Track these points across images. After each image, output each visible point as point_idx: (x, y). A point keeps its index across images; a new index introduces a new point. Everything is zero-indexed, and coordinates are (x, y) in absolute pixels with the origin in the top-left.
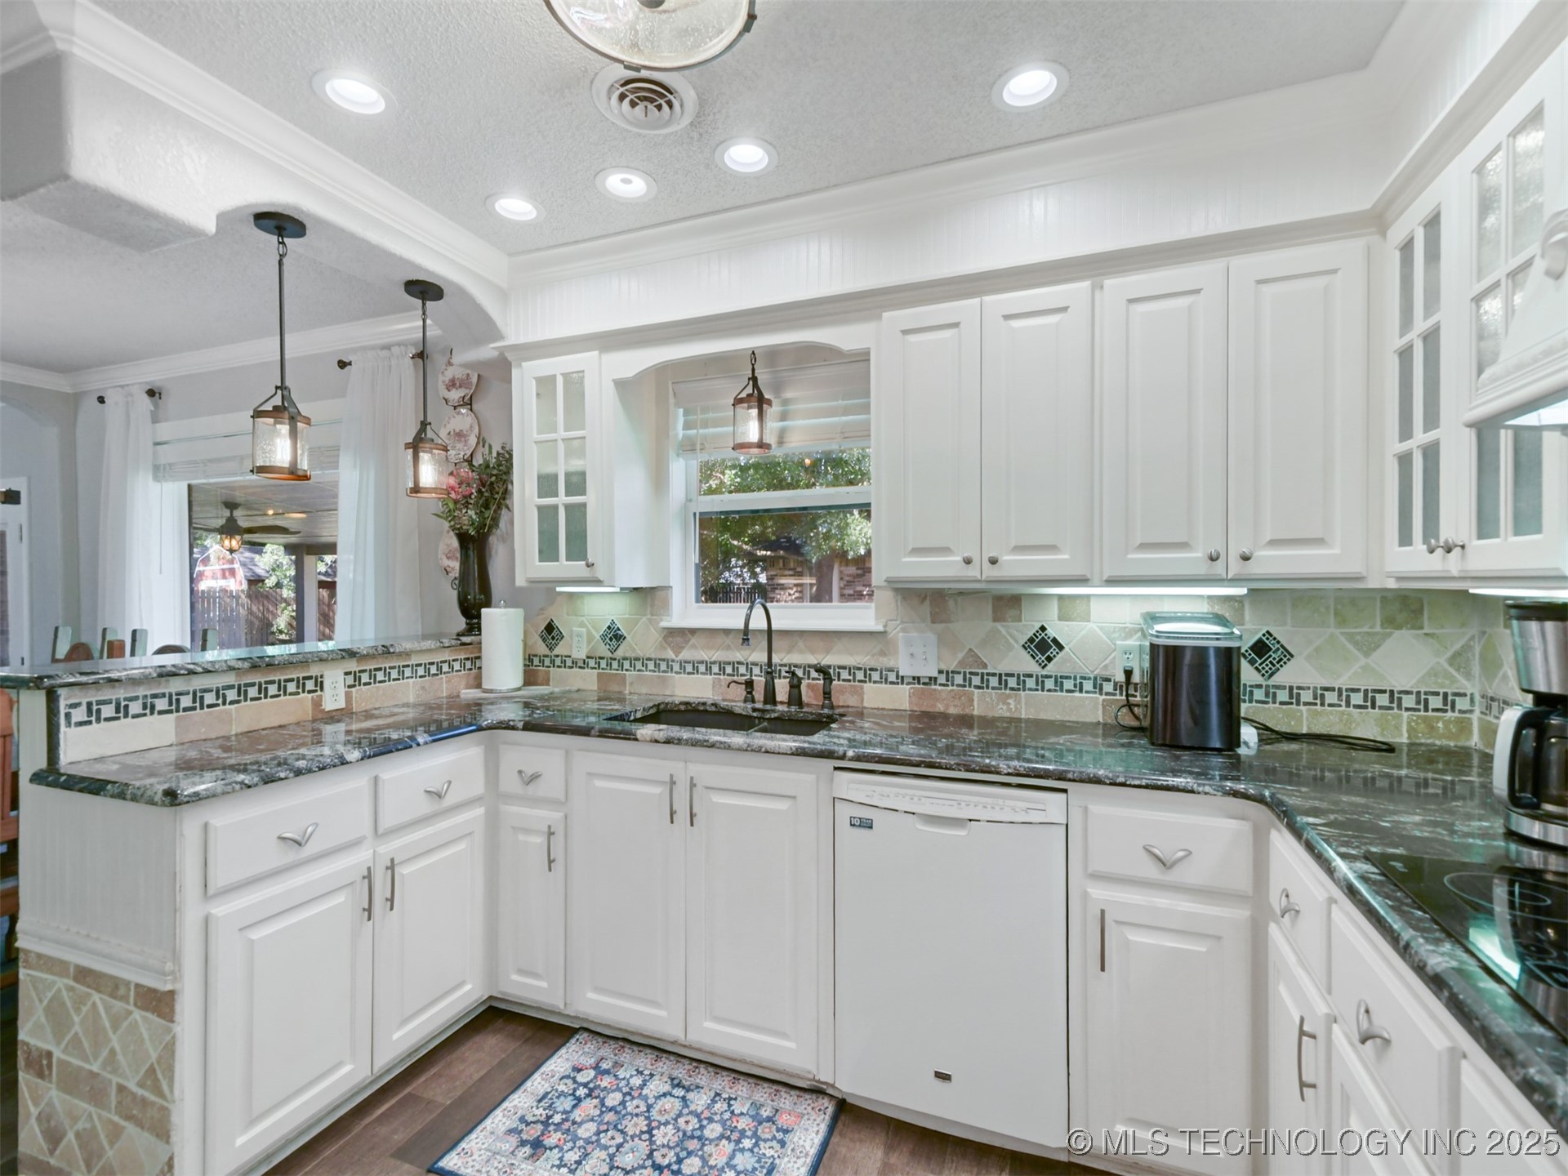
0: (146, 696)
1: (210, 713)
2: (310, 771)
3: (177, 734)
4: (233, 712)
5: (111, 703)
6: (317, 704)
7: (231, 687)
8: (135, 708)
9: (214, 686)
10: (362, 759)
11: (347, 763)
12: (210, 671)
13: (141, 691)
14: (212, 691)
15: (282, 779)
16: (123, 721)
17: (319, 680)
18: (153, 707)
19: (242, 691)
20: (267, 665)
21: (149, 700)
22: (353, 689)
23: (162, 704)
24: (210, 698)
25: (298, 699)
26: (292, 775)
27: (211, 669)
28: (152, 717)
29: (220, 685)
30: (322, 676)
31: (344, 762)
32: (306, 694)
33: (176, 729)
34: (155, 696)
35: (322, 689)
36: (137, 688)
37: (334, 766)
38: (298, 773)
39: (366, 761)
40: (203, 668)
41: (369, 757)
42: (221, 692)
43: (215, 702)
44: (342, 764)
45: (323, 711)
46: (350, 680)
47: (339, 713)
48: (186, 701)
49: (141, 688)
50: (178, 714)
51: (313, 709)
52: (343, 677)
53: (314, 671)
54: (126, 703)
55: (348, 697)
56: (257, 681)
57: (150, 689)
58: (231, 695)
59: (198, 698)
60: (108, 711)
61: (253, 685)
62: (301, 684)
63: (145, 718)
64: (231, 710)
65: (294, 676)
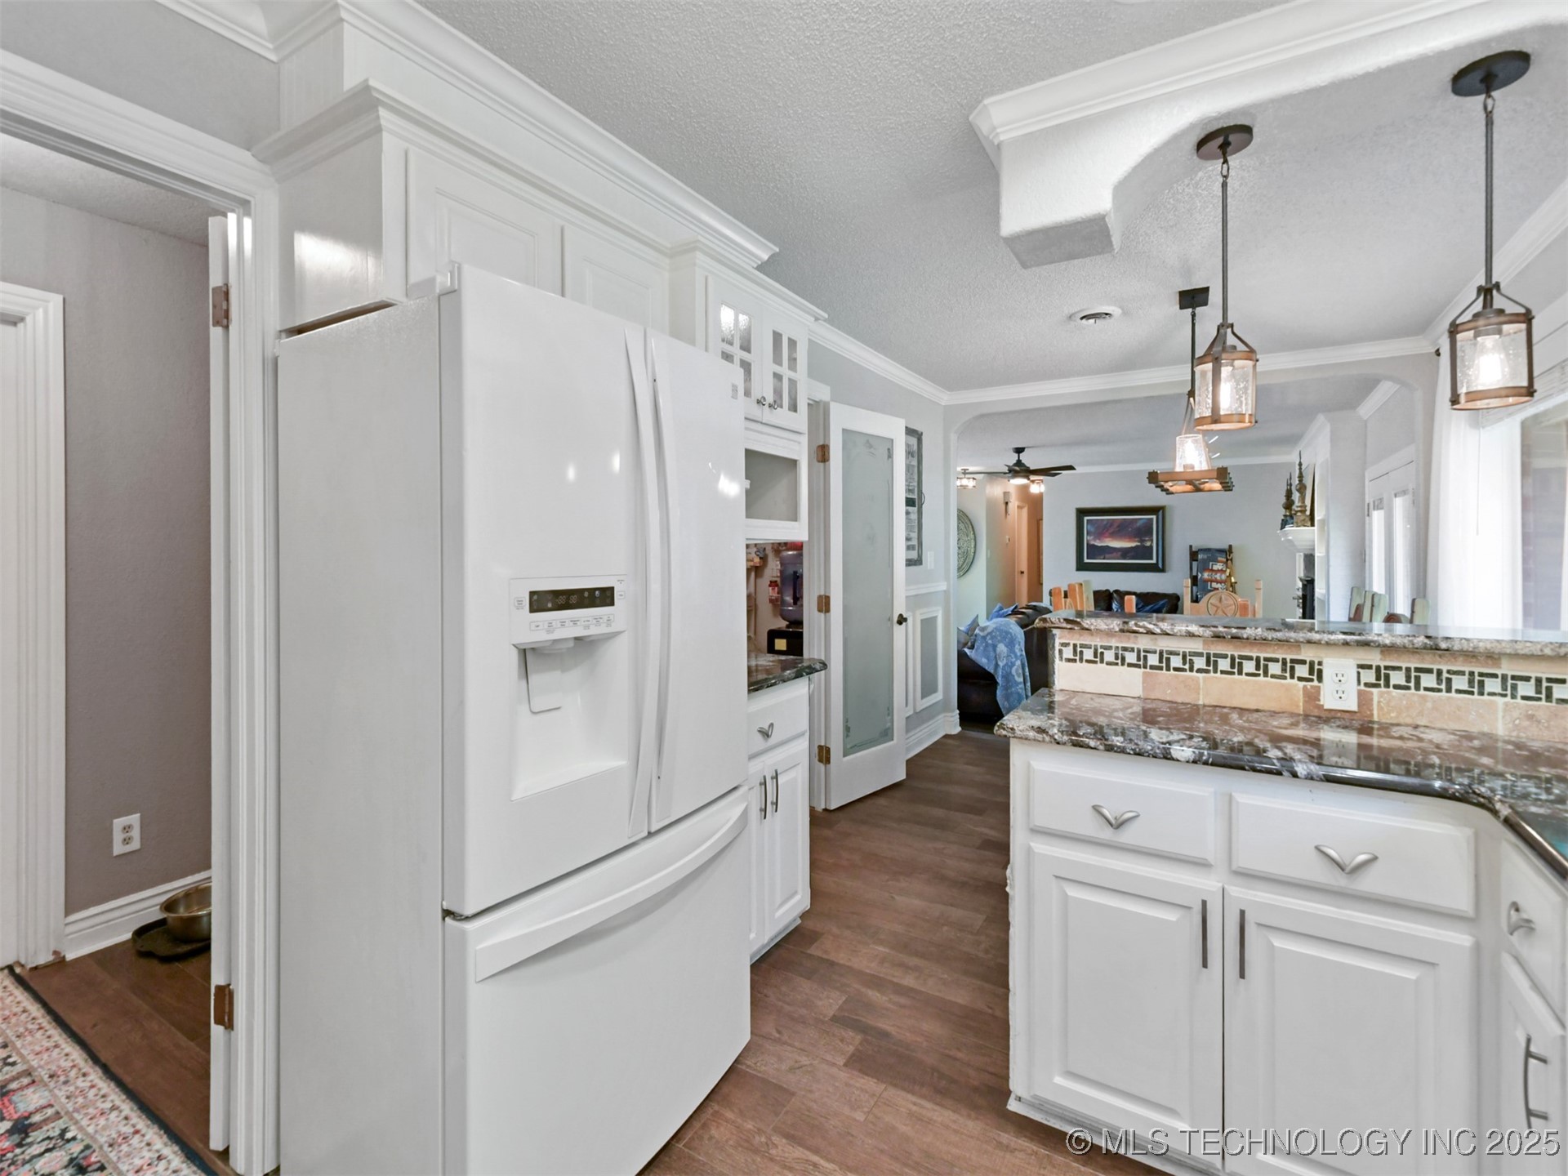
0: (1117, 648)
1: (1176, 676)
2: (1122, 751)
3: (1144, 688)
4: (1201, 681)
5: (1091, 648)
6: (1313, 697)
7: (1200, 655)
8: (1109, 656)
9: (1181, 651)
10: (1195, 762)
11: (1172, 759)
12: (1168, 634)
13: (1114, 643)
14: (1179, 654)
15: (1092, 748)
16: (1099, 665)
17: (1316, 667)
18: (1123, 659)
19: (1212, 661)
20: (1232, 638)
21: (1120, 652)
22: (1375, 690)
23: (1131, 658)
24: (1176, 662)
25: (1282, 685)
26: (1101, 747)
27: (1168, 632)
28: (1122, 667)
29: (1187, 651)
30: (1320, 663)
31: (1167, 756)
32: (1295, 681)
33: (1143, 683)
34: (1125, 649)
35: (1320, 678)
36: (1110, 639)
37: (1154, 757)
38: (1110, 748)
39: (1199, 767)
40: (1162, 630)
41: (1206, 763)
42: (1188, 658)
43: (1182, 666)
44: (1165, 758)
45: (1321, 707)
46: (1369, 676)
47: (1347, 716)
48: (1153, 660)
49: (1114, 640)
50: (1145, 670)
51: (1305, 702)
52: (1354, 670)
53: (1307, 654)
54: (1102, 650)
55: (1364, 700)
56: (1229, 653)
57: (1121, 642)
58: (1200, 663)
59: (1165, 658)
60: (1088, 654)
61: (1225, 656)
62: (1289, 667)
63: (1116, 667)
64: (1198, 678)
65: (1280, 656)
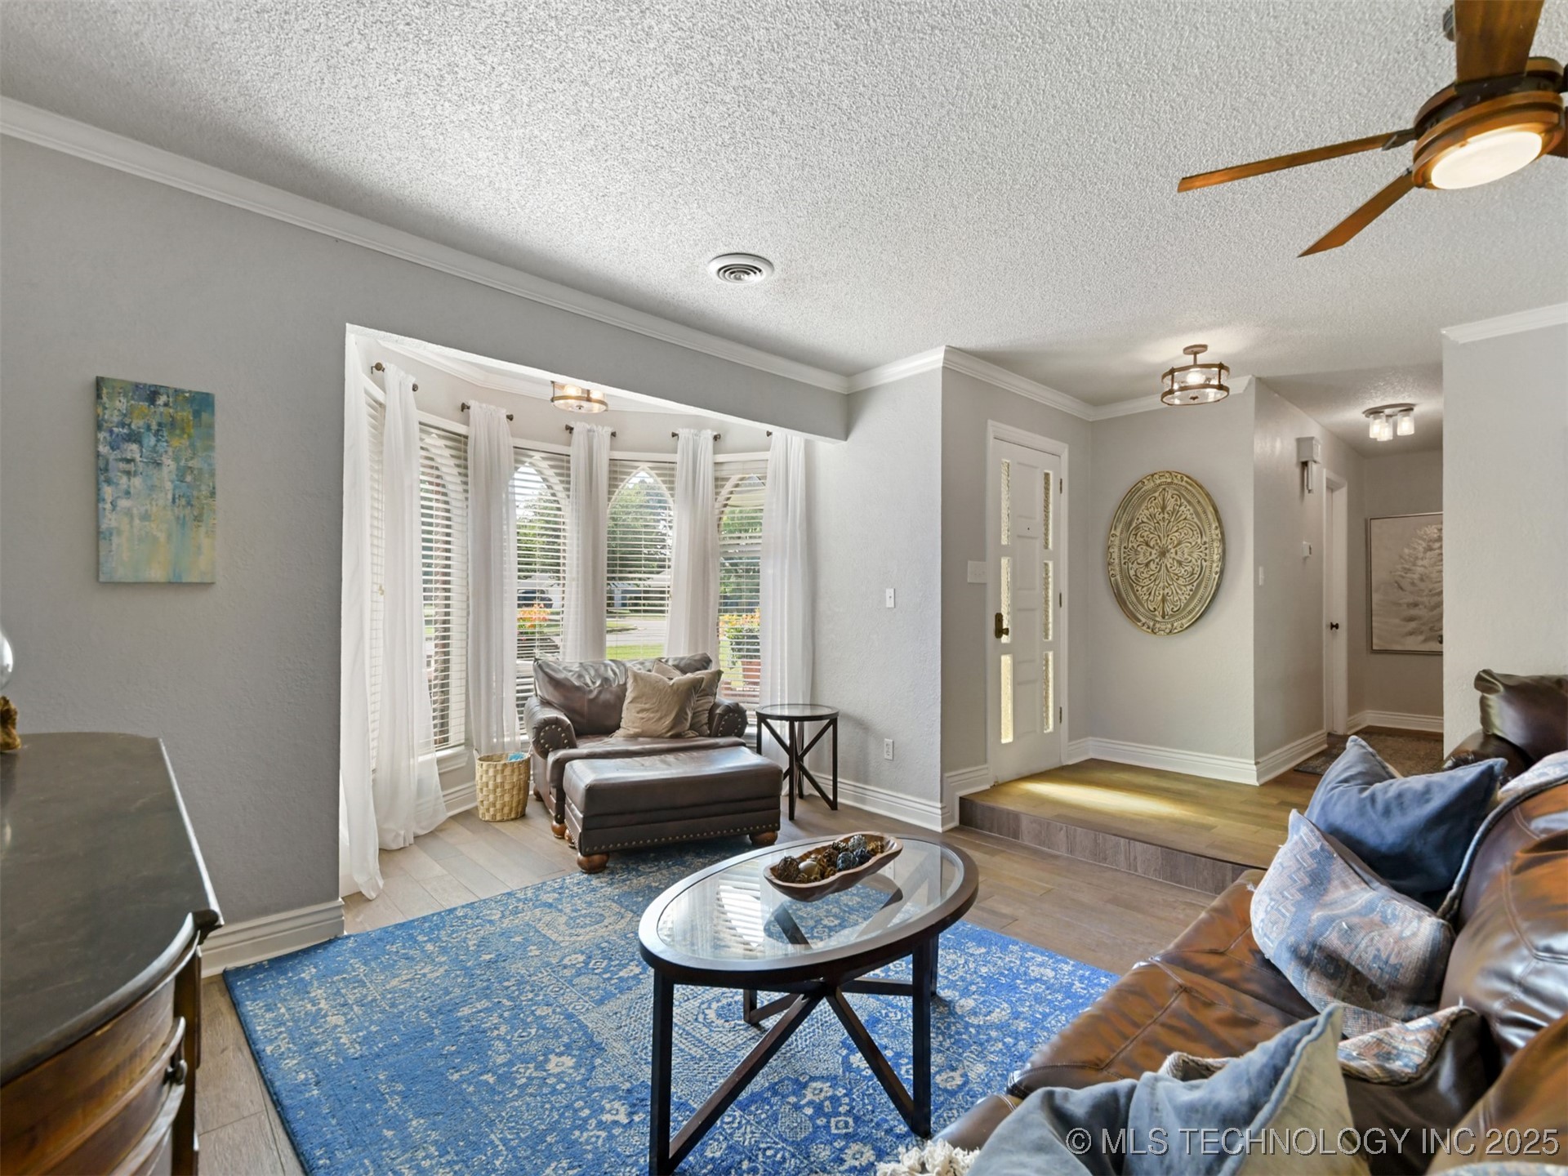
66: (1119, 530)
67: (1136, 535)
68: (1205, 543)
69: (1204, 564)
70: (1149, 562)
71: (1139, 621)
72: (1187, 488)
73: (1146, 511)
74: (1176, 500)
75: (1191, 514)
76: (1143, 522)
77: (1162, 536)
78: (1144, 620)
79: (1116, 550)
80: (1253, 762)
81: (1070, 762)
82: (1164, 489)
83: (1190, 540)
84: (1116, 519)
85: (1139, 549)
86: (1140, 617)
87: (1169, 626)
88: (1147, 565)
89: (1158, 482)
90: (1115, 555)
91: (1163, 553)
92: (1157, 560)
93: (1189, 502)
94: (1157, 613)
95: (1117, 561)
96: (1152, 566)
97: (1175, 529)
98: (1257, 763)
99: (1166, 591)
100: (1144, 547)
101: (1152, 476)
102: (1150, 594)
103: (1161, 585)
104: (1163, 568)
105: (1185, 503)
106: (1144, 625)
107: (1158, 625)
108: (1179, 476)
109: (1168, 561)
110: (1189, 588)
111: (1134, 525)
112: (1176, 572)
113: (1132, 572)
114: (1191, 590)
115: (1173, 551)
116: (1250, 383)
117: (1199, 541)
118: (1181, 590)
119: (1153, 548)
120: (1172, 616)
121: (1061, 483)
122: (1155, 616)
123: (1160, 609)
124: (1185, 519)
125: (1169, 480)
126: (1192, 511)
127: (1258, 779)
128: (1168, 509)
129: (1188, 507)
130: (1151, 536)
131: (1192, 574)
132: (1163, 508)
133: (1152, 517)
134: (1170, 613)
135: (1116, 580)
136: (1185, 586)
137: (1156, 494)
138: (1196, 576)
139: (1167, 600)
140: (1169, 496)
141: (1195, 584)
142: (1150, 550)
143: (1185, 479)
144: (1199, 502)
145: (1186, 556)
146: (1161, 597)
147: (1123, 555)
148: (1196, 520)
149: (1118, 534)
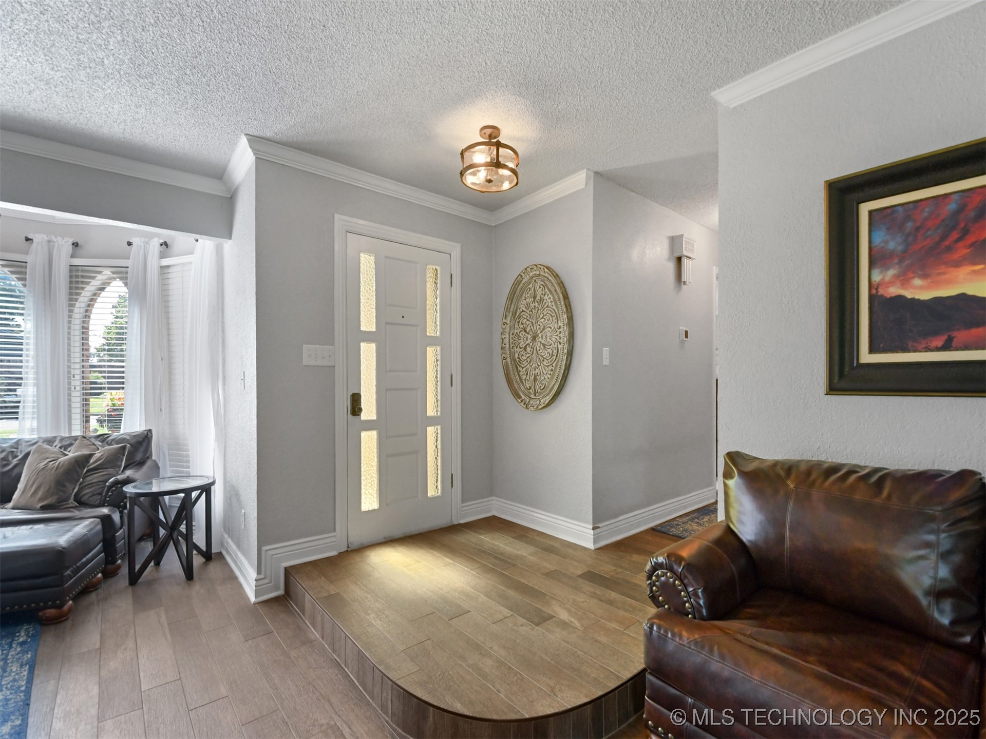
66: (509, 319)
67: (519, 322)
68: (560, 328)
69: (560, 346)
70: (526, 346)
71: (520, 397)
72: (548, 278)
73: (524, 301)
74: (542, 290)
75: (551, 302)
76: (523, 311)
77: (534, 322)
78: (523, 397)
79: (507, 336)
80: (591, 527)
81: (462, 521)
82: (535, 281)
83: (551, 326)
84: (507, 309)
85: (520, 335)
86: (522, 395)
87: (538, 402)
88: (525, 349)
89: (531, 274)
90: (506, 341)
91: (534, 338)
92: (531, 344)
93: (550, 291)
94: (531, 390)
95: (507, 346)
96: (528, 349)
97: (542, 315)
98: (594, 529)
99: (537, 371)
100: (524, 333)
101: (526, 269)
102: (527, 374)
103: (533, 366)
104: (535, 351)
105: (548, 292)
106: (522, 401)
107: (531, 402)
108: (542, 267)
109: (538, 345)
110: (550, 368)
111: (518, 314)
112: (543, 354)
113: (517, 356)
114: (552, 370)
115: (540, 335)
116: (588, 178)
117: (556, 325)
118: (545, 370)
119: (528, 333)
120: (541, 393)
121: (451, 277)
122: (530, 393)
123: (533, 388)
124: (547, 306)
125: (538, 273)
126: (552, 299)
127: (595, 542)
128: (537, 298)
129: (550, 296)
130: (528, 323)
131: (552, 355)
132: (535, 297)
133: (528, 305)
134: (539, 390)
135: (506, 362)
136: (547, 366)
137: (530, 286)
138: (555, 357)
139: (537, 380)
140: (538, 287)
141: (554, 365)
142: (527, 335)
143: (546, 270)
144: (555, 290)
145: (548, 340)
146: (533, 376)
147: (511, 341)
148: (554, 307)
149: (508, 322)
